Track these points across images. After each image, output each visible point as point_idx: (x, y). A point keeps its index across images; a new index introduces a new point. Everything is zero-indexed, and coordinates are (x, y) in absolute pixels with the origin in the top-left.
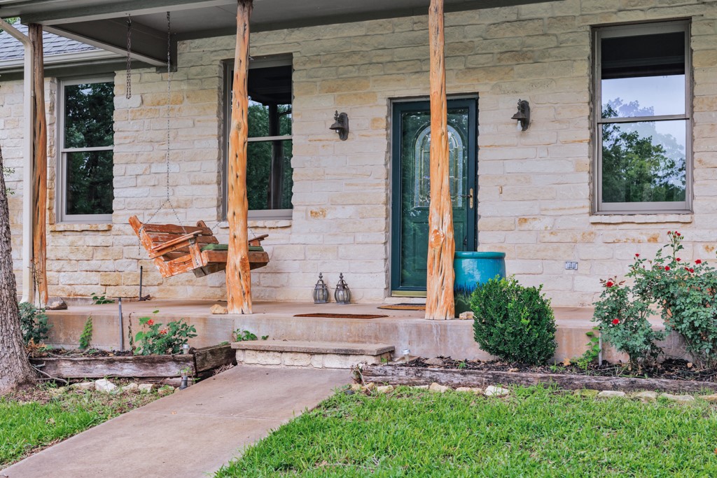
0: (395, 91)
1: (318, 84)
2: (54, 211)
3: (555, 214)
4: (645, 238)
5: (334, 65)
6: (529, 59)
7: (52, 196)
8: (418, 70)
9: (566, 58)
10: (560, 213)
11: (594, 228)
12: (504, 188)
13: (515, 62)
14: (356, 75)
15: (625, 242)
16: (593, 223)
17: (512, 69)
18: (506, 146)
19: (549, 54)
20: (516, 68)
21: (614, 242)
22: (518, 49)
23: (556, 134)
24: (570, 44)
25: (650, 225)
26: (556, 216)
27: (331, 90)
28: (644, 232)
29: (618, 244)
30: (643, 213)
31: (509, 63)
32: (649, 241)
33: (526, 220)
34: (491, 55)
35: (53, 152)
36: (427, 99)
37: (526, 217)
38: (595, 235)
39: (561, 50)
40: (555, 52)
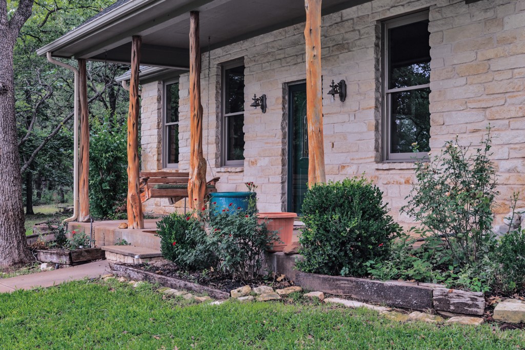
0: (285, 78)
1: (254, 76)
2: (161, 161)
3: (358, 162)
4: (403, 181)
5: (261, 62)
6: (346, 49)
7: (160, 153)
8: (296, 62)
9: (363, 47)
10: (361, 161)
11: (378, 173)
12: (334, 144)
13: (339, 53)
14: (269, 68)
15: (393, 183)
16: (377, 169)
17: (338, 58)
18: (335, 113)
19: (355, 44)
20: (340, 56)
21: (387, 184)
22: (341, 42)
23: (358, 103)
24: (366, 36)
25: (406, 171)
26: (359, 164)
27: (259, 80)
28: (403, 176)
29: (389, 185)
30: (407, 161)
31: (337, 53)
32: (405, 183)
33: (344, 167)
34: (328, 49)
35: (160, 126)
36: (304, 82)
37: (344, 165)
38: (378, 178)
39: (362, 40)
40: (358, 43)
